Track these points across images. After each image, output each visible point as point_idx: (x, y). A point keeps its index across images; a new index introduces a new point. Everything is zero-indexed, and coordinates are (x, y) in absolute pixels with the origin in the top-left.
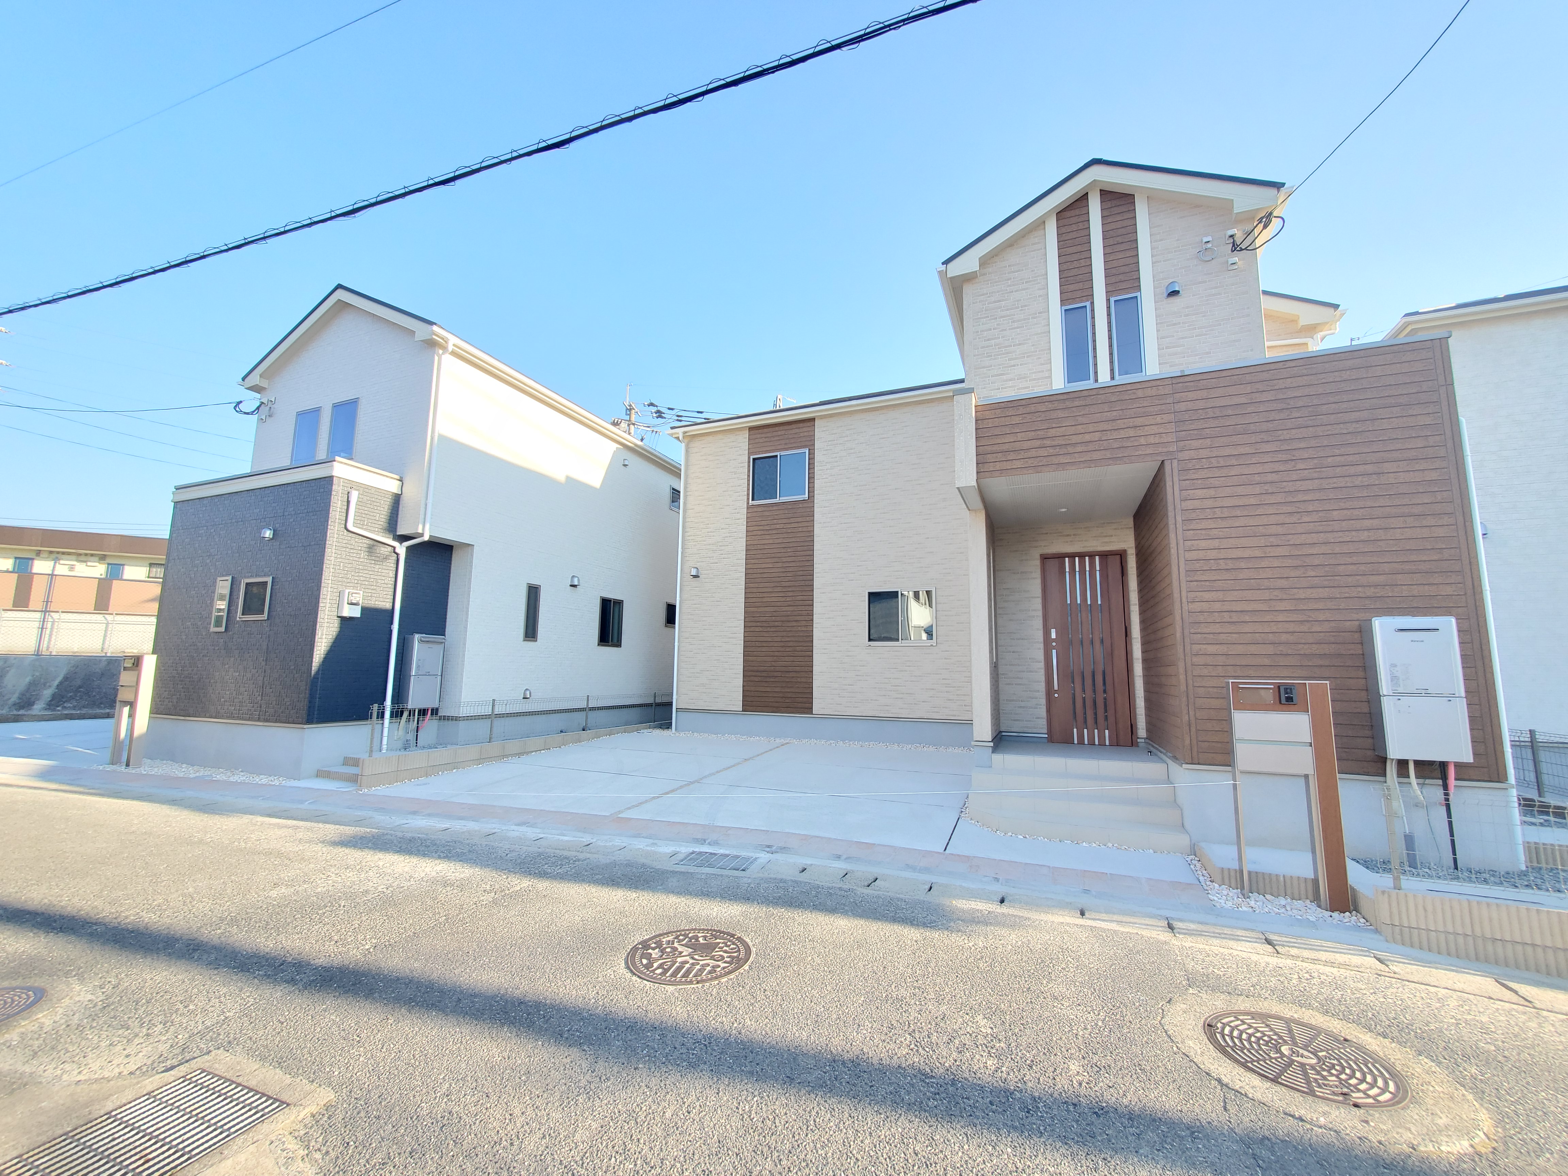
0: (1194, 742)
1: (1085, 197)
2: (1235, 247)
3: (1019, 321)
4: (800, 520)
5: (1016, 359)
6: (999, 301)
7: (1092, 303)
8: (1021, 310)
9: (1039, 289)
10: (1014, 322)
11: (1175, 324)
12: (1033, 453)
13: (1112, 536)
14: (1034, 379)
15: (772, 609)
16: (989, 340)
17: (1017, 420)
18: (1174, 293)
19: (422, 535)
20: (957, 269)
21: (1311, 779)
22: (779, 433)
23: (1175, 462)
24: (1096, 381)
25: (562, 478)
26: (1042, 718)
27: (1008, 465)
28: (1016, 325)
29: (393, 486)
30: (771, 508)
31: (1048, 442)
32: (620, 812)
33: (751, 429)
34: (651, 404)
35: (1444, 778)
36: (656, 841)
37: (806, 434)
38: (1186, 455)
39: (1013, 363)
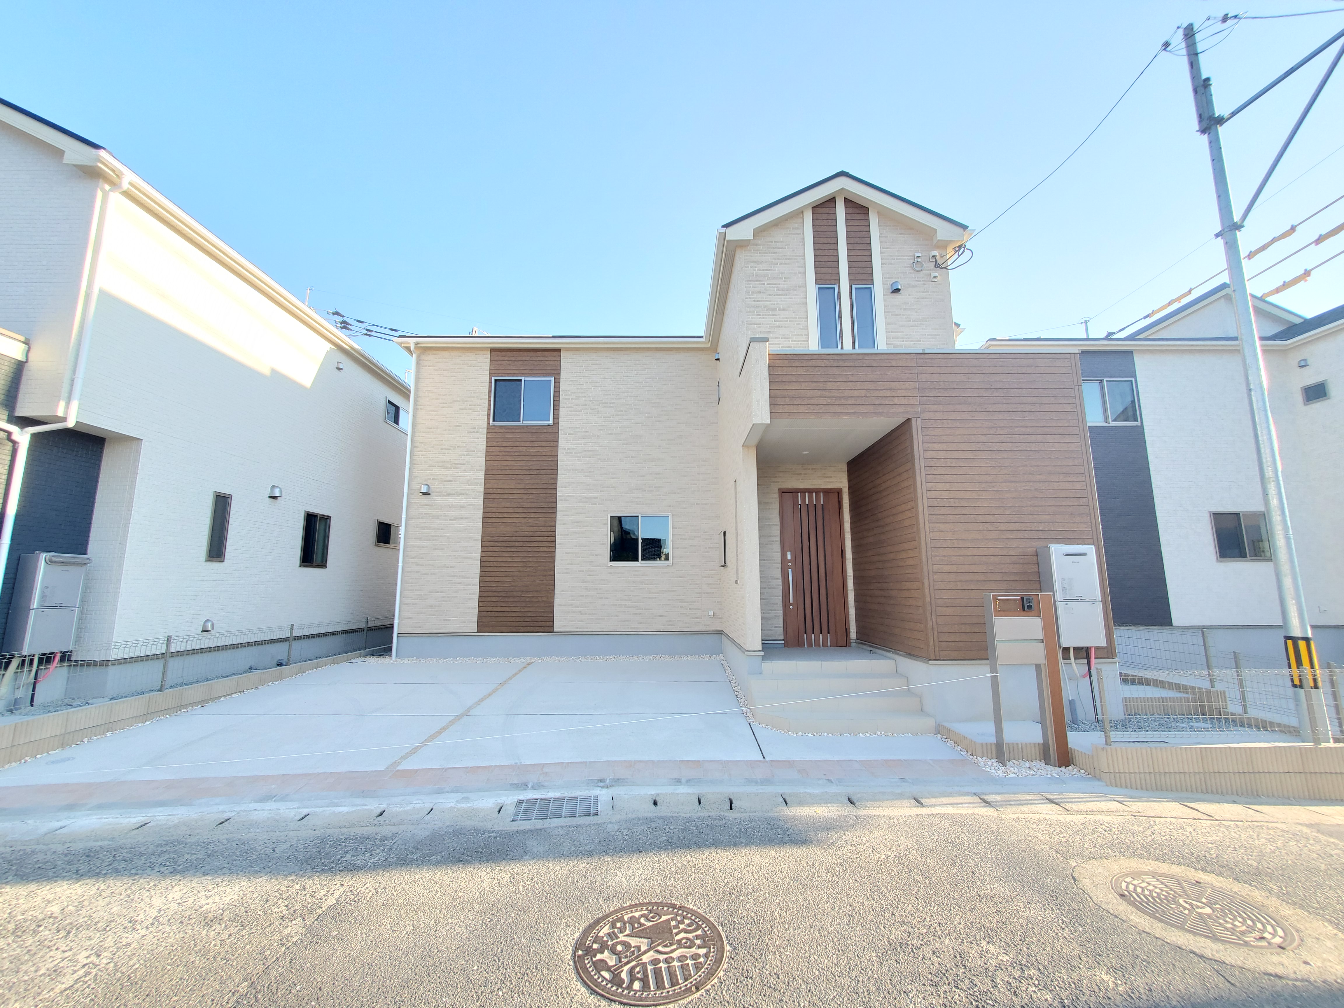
0: (936, 643)
1: (833, 200)
2: (937, 265)
3: (783, 290)
4: (544, 444)
5: (780, 321)
6: (767, 270)
7: (839, 286)
8: (784, 281)
9: (799, 267)
10: (778, 290)
11: (897, 315)
12: (815, 401)
13: (831, 477)
14: (795, 341)
15: (512, 530)
16: (758, 301)
17: (801, 371)
18: (897, 291)
19: (64, 419)
20: (734, 234)
21: (1043, 667)
22: (524, 358)
23: (919, 420)
24: (842, 348)
25: (266, 371)
26: (781, 627)
27: (795, 409)
28: (780, 292)
29: (16, 351)
30: (513, 431)
31: (826, 393)
32: (396, 763)
33: (493, 350)
34: (336, 313)
35: (1088, 658)
36: (466, 795)
37: (551, 363)
38: (927, 416)
39: (778, 324)
